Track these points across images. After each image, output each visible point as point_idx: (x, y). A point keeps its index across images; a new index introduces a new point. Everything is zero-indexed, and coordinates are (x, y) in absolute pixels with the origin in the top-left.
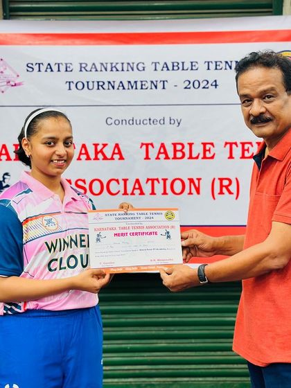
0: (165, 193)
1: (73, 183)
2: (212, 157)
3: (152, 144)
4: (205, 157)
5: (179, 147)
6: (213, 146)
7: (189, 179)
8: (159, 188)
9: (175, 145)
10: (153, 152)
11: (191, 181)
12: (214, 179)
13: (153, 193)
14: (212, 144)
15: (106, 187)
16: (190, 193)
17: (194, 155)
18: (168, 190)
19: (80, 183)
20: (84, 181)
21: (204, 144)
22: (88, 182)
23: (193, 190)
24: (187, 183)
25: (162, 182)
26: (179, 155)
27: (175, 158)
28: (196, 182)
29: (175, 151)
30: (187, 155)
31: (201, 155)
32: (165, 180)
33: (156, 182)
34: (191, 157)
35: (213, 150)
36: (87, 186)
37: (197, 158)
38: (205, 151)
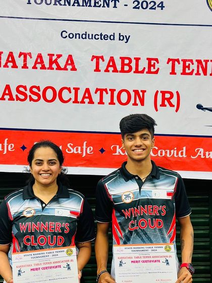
0: (112, 103)
1: (28, 89)
2: (156, 72)
3: (102, 58)
4: (149, 72)
5: (127, 61)
6: (158, 63)
7: (134, 91)
8: (107, 98)
9: (123, 59)
10: (103, 65)
11: (136, 92)
12: (157, 92)
13: (101, 102)
14: (157, 60)
15: (58, 95)
16: (135, 104)
17: (140, 69)
18: (115, 100)
19: (35, 90)
20: (38, 88)
21: (149, 60)
22: (42, 89)
23: (138, 101)
24: (133, 94)
25: (109, 92)
26: (126, 68)
27: (123, 71)
28: (141, 94)
29: (123, 65)
30: (134, 69)
31: (146, 70)
32: (112, 91)
33: (104, 92)
34: (137, 71)
35: (157, 66)
36: (41, 93)
37: (142, 72)
38: (150, 65)
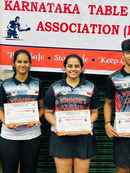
0: (100, 33)
1: (52, 24)
2: (126, 15)
3: (95, 6)
4: (122, 15)
5: (109, 8)
6: (127, 9)
7: (112, 26)
8: (97, 30)
9: (106, 7)
10: (95, 11)
11: (114, 26)
12: (126, 26)
13: (93, 32)
14: (126, 8)
15: (69, 28)
16: (113, 33)
17: (117, 13)
18: (102, 31)
19: (56, 25)
20: (58, 24)
21: (122, 7)
22: (60, 25)
23: (115, 32)
24: (112, 28)
25: (98, 27)
26: (109, 12)
27: (106, 14)
28: (117, 27)
29: (107, 10)
30: (113, 13)
31: (120, 13)
32: (100, 26)
33: (95, 27)
34: (115, 14)
35: (126, 11)
36: (59, 27)
37: (118, 15)
38: (122, 11)
